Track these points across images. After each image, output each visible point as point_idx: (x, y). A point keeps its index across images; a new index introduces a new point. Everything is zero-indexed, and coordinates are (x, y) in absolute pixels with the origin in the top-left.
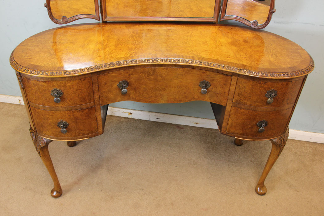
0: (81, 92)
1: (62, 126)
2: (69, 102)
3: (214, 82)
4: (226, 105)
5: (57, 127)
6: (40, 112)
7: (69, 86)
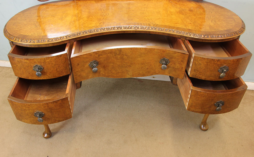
1: (38, 117)
2: (49, 75)
3: (173, 59)
7: (48, 62)
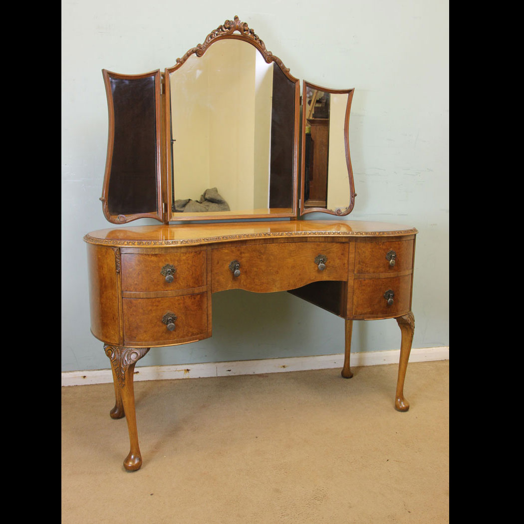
0: (195, 270)
2: (181, 284)
3: (331, 254)
4: (348, 280)
5: (161, 324)
6: (139, 303)
7: (184, 260)
